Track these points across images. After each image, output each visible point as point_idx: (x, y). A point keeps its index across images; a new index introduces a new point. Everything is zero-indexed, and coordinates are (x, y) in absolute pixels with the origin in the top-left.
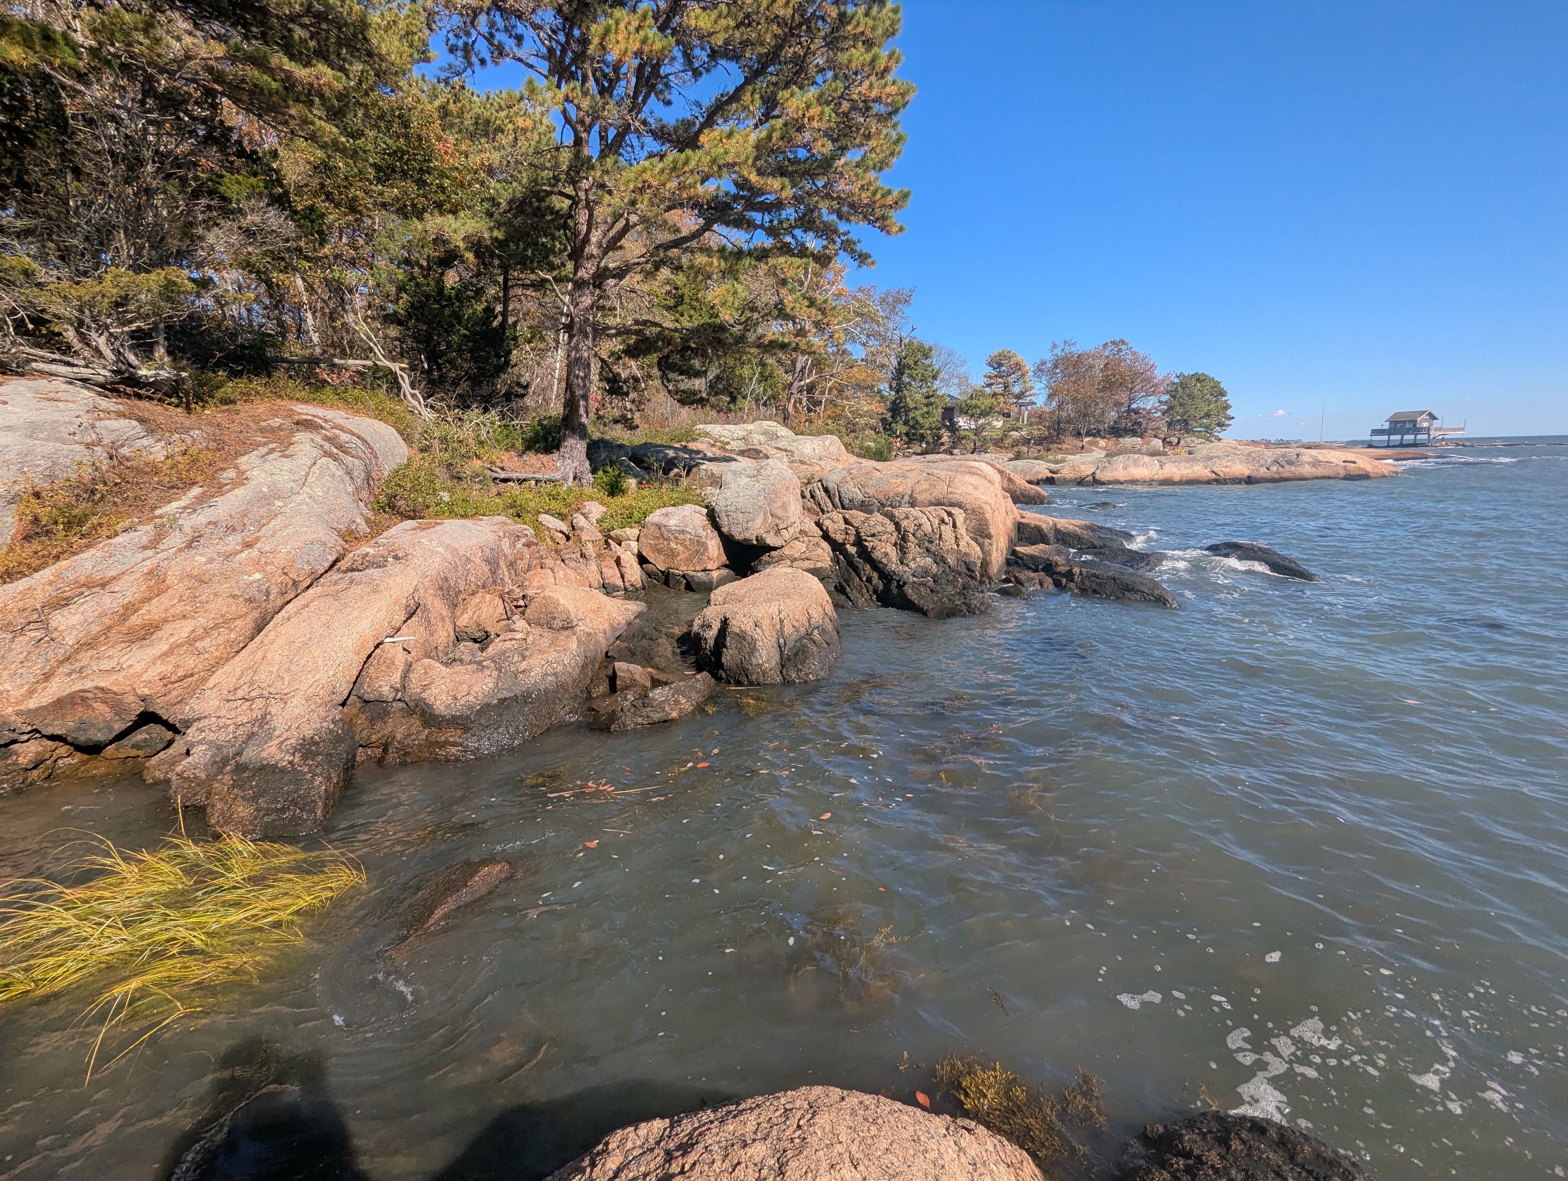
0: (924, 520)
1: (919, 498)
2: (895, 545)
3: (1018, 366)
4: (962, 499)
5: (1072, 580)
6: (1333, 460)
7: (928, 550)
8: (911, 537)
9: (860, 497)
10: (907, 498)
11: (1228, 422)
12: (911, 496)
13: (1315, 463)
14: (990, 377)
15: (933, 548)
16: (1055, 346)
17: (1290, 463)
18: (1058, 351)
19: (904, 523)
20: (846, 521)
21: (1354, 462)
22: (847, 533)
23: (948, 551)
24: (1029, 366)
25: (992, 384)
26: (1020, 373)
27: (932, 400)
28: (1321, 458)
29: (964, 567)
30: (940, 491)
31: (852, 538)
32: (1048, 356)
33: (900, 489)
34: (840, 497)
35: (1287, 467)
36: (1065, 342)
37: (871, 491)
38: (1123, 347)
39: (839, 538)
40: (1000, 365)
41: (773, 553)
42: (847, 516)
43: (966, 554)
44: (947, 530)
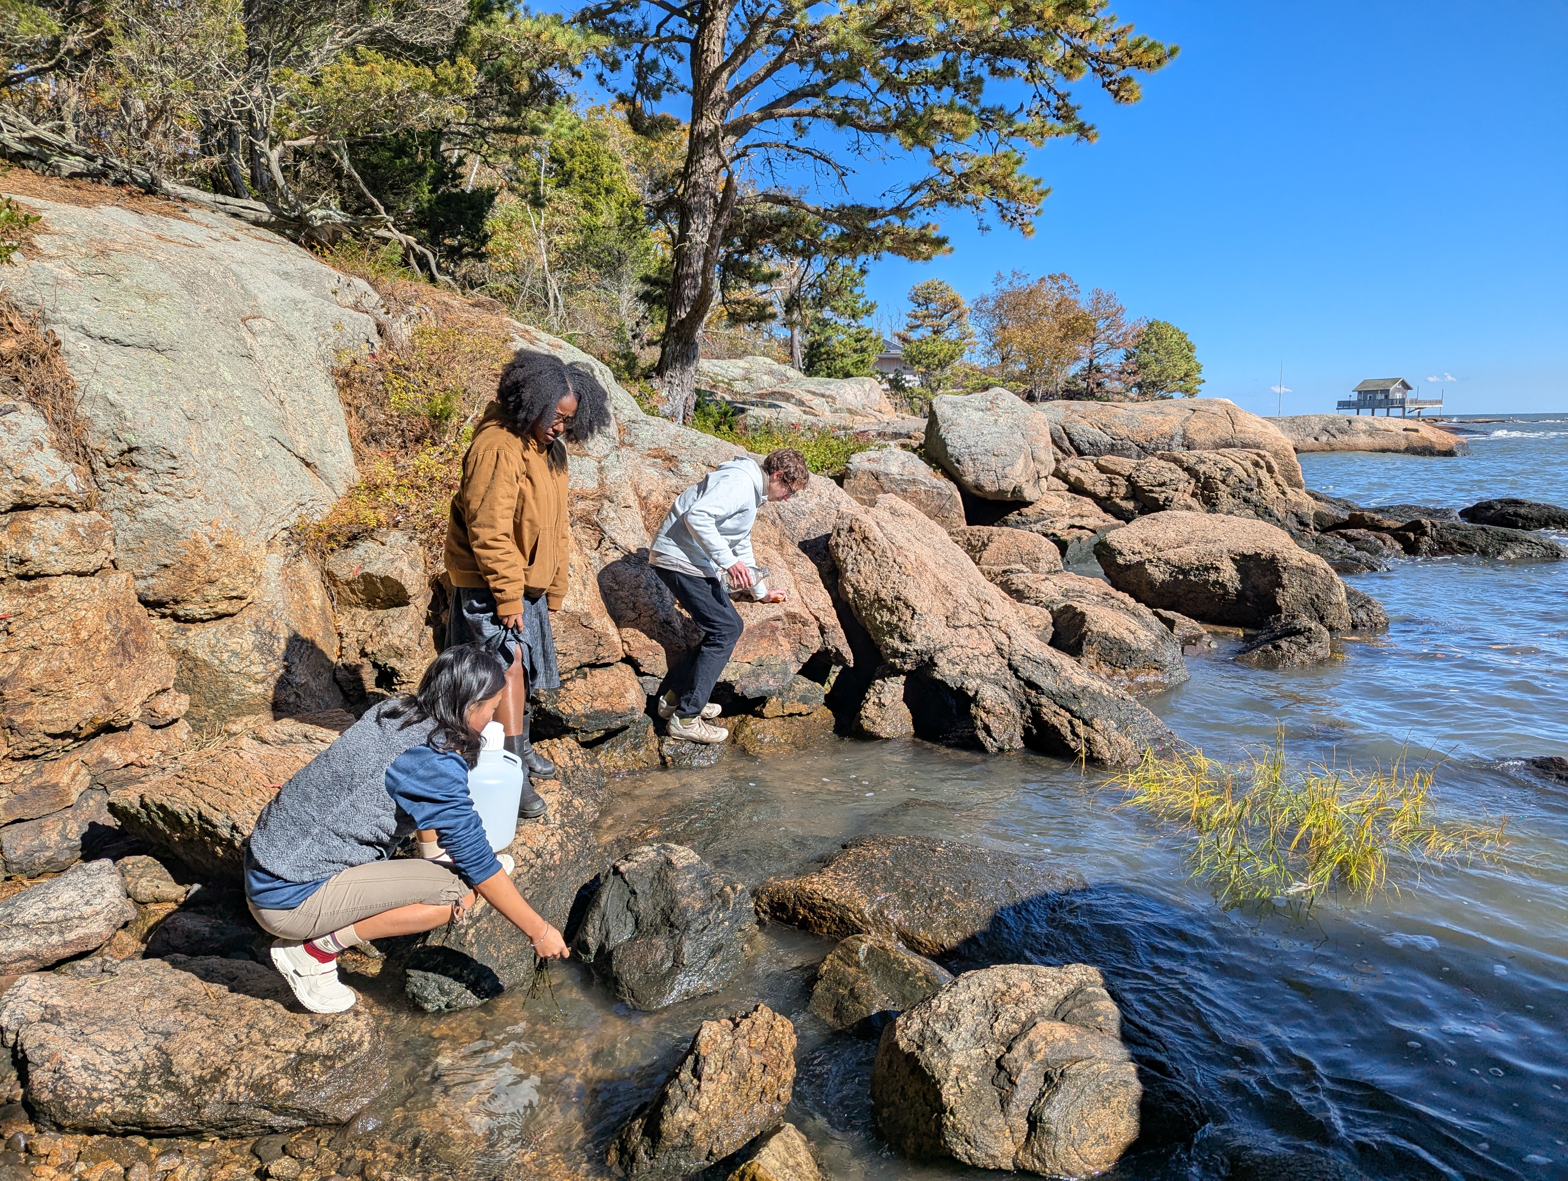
0: (1231, 464)
1: (1199, 438)
2: (1194, 495)
3: (955, 304)
4: (1258, 440)
5: (1425, 533)
6: (1391, 428)
7: (1246, 500)
8: (1221, 486)
9: (1107, 439)
10: (1178, 439)
11: (1198, 387)
12: (1184, 436)
13: (1372, 432)
14: (916, 317)
15: (1254, 498)
16: (1000, 277)
17: (1342, 431)
18: (1004, 285)
19: (1202, 468)
20: (1102, 469)
21: (1417, 431)
22: (1112, 484)
23: (1273, 500)
24: (966, 304)
25: (918, 326)
26: (956, 312)
27: (865, 343)
28: (1377, 425)
29: (1294, 519)
30: (1223, 430)
31: (1122, 491)
32: (990, 290)
33: (1166, 428)
34: (1071, 441)
35: (1339, 436)
36: (1014, 273)
37: (1123, 432)
38: (1065, 284)
39: (1102, 490)
40: (928, 300)
41: (1024, 510)
42: (1102, 462)
43: (1298, 504)
44: (1263, 474)
